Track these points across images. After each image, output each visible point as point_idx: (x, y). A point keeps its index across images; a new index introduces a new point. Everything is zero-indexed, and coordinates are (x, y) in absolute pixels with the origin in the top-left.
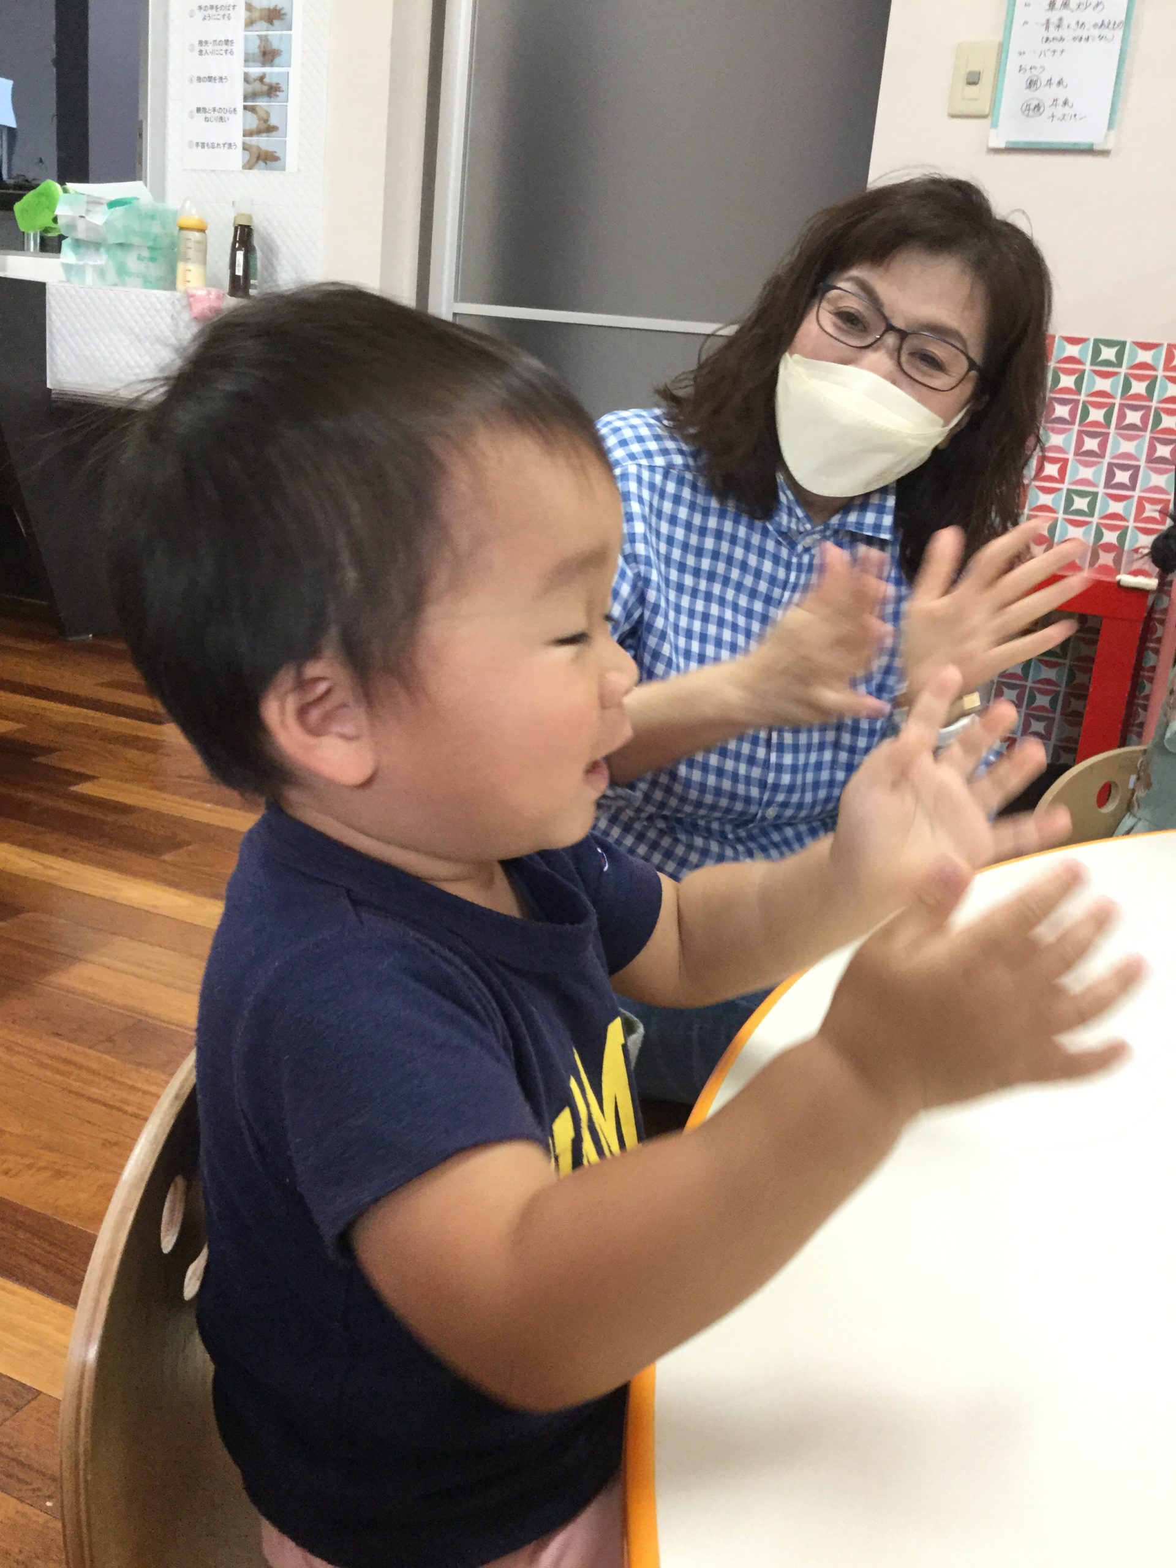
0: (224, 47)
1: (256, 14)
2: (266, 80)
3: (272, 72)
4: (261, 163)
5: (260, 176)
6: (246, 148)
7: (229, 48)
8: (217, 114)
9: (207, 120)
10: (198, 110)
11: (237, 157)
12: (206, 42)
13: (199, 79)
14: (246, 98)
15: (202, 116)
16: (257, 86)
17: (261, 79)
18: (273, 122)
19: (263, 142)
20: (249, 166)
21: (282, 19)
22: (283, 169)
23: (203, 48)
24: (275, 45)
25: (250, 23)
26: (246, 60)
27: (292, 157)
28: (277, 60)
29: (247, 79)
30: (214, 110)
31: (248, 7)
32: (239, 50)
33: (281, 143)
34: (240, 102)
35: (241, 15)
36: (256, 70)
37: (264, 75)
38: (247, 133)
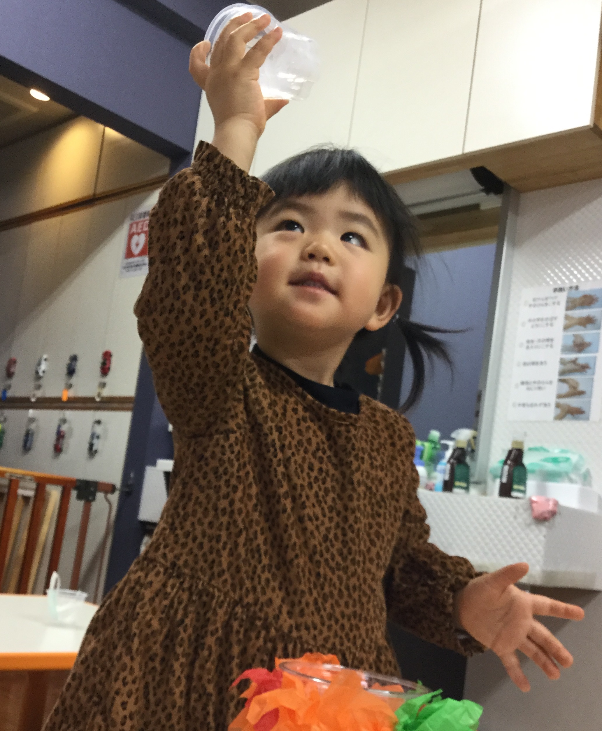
0: (546, 343)
1: (573, 322)
2: (578, 362)
3: (582, 357)
4: (569, 416)
5: (569, 424)
6: (558, 406)
7: (549, 343)
8: (536, 385)
9: (529, 389)
10: (523, 383)
11: (552, 412)
12: (532, 341)
13: (525, 364)
15: (524, 387)
16: (571, 366)
17: (574, 362)
19: (572, 402)
20: (560, 417)
21: (594, 323)
22: (587, 419)
23: (530, 345)
24: (587, 340)
25: (567, 327)
26: (563, 351)
27: (594, 413)
28: (588, 349)
29: (563, 362)
30: (535, 382)
31: (567, 317)
32: (558, 344)
33: (589, 403)
34: (555, 377)
35: (560, 322)
36: (573, 356)
37: (576, 359)
38: (559, 396)
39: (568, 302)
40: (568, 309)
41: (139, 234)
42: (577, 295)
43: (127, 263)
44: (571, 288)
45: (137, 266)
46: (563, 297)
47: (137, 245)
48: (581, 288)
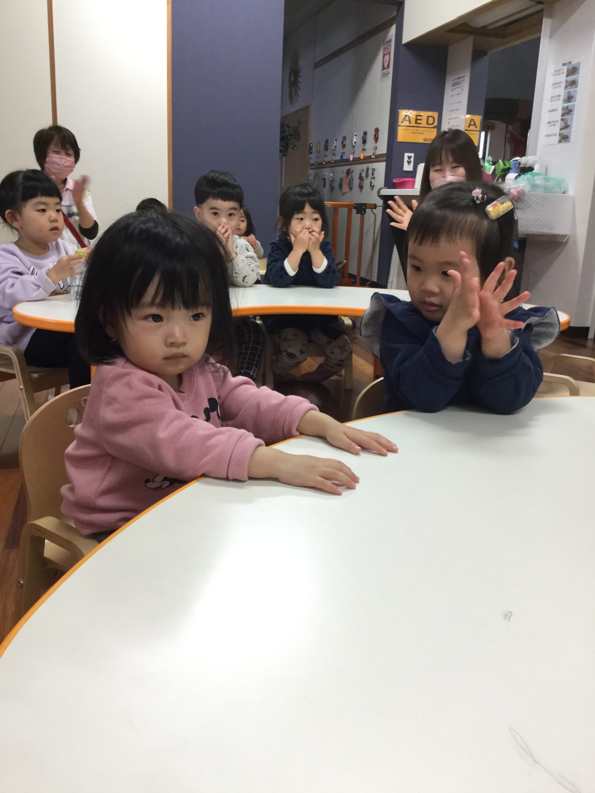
0: (558, 98)
1: (568, 84)
2: (568, 108)
3: (570, 105)
4: (563, 140)
5: (564, 145)
6: (560, 135)
8: (553, 124)
9: (550, 126)
10: (548, 123)
11: (557, 138)
12: (553, 97)
13: (550, 111)
14: (562, 117)
16: (566, 111)
17: (567, 108)
18: (568, 124)
19: (565, 132)
20: (560, 142)
21: (575, 84)
22: (569, 141)
23: (552, 99)
24: (572, 94)
25: (566, 87)
26: (564, 102)
27: (572, 138)
28: (573, 100)
29: (563, 109)
30: (552, 122)
31: (566, 81)
32: (562, 98)
33: (570, 132)
34: (559, 118)
35: (563, 85)
36: (566, 105)
37: (568, 107)
38: (561, 130)
39: (567, 72)
40: (567, 76)
41: (386, 54)
42: (571, 67)
43: (383, 74)
44: (569, 62)
45: (386, 74)
46: (565, 69)
47: (386, 61)
48: (572, 63)
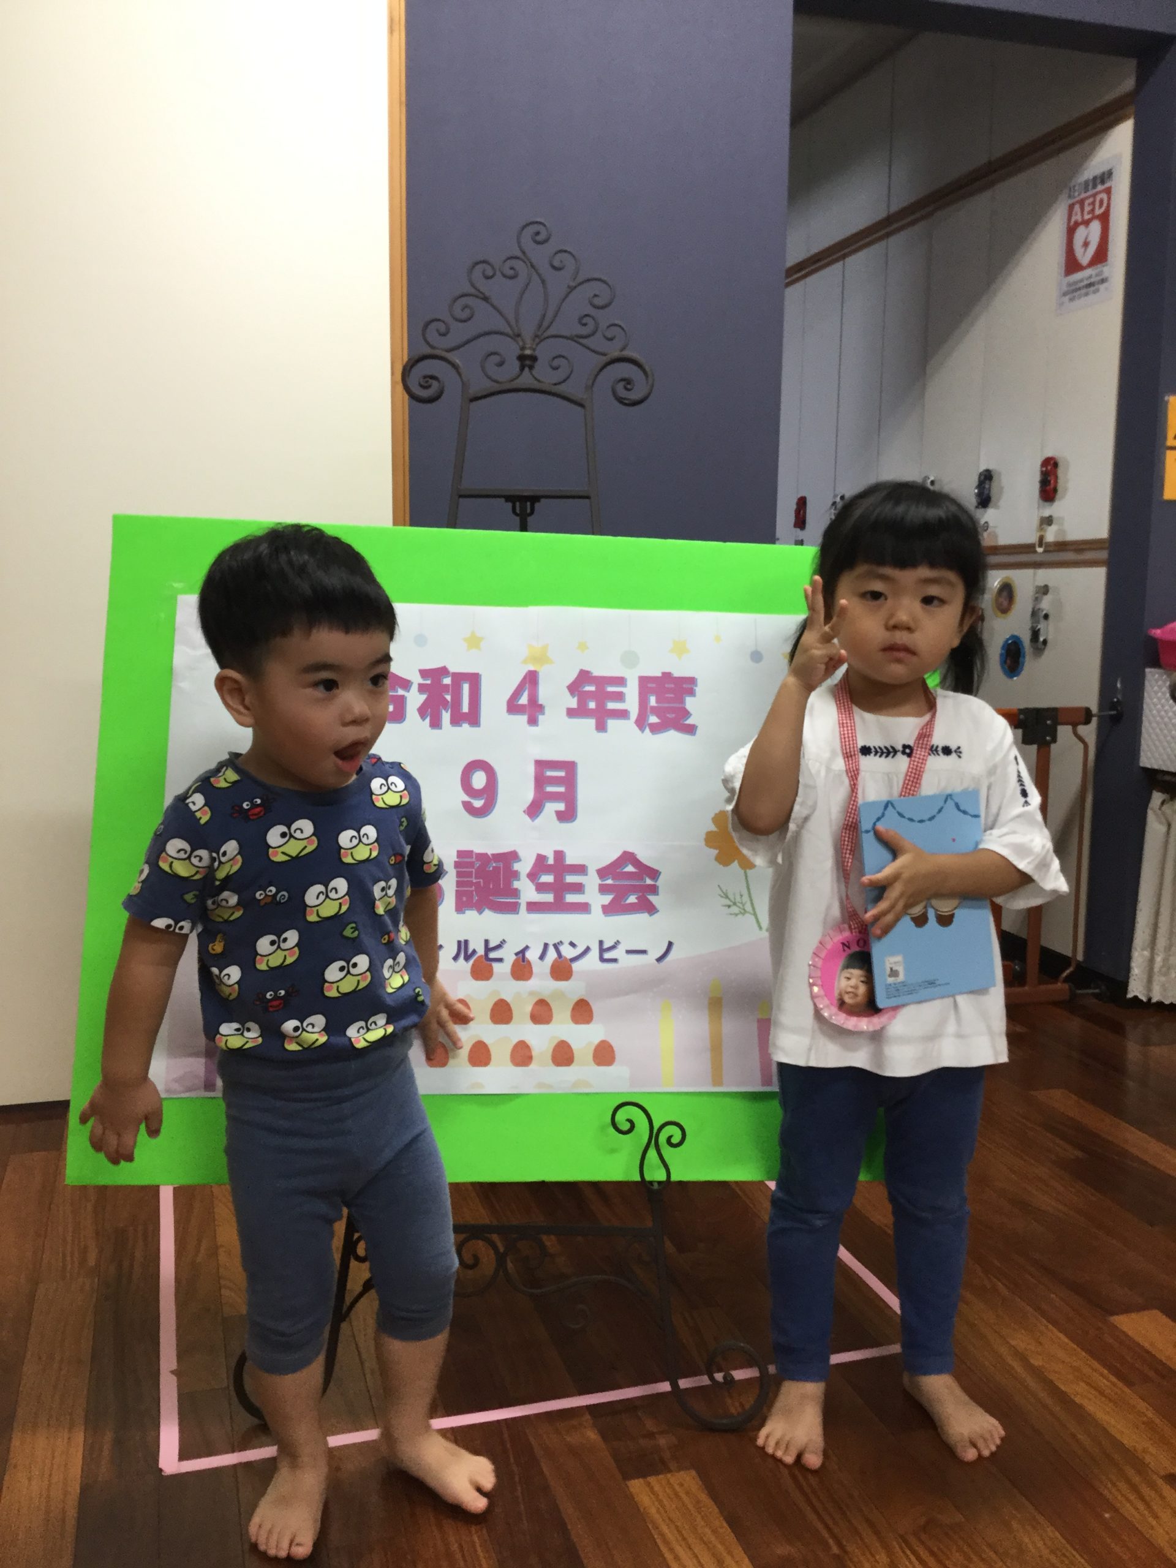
41: (1087, 223)
43: (1069, 285)
45: (1091, 283)
47: (1086, 244)
